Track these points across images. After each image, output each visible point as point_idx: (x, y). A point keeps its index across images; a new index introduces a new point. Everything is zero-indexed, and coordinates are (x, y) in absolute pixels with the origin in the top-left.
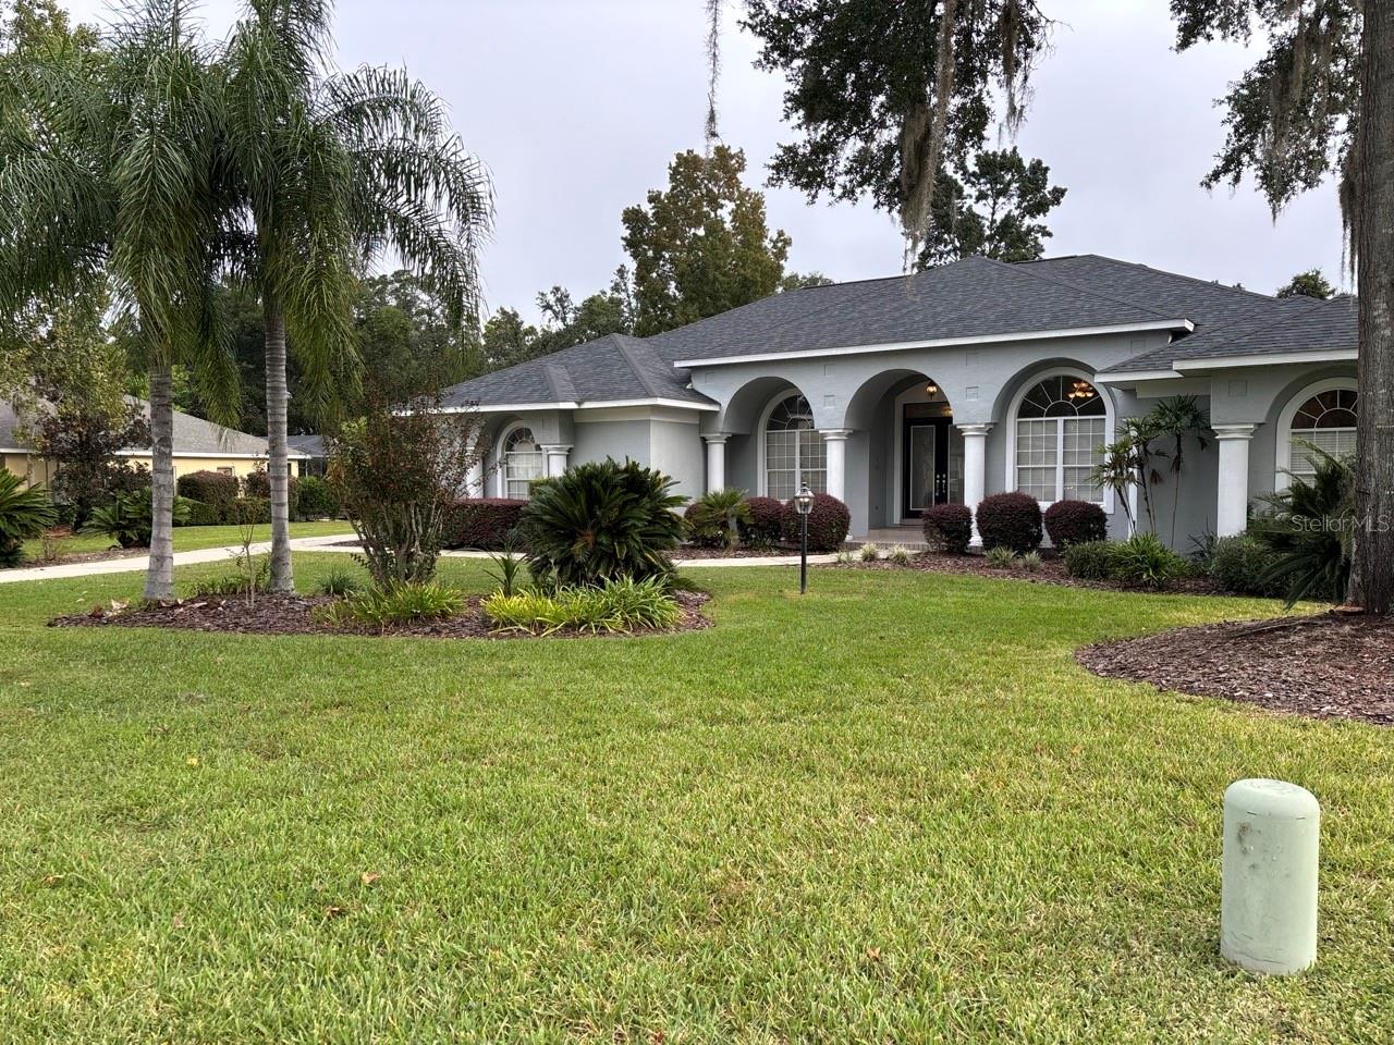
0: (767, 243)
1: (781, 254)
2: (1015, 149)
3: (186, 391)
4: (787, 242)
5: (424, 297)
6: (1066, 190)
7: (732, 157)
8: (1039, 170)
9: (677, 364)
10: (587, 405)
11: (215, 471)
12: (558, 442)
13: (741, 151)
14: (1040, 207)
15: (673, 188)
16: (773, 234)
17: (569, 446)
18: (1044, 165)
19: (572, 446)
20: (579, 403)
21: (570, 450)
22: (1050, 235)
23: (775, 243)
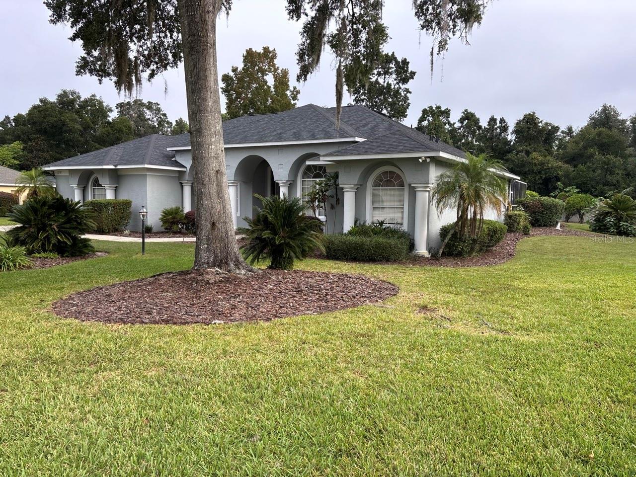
0: (288, 93)
1: (295, 98)
2: (393, 53)
3: (21, 153)
4: (298, 92)
5: (148, 112)
6: (416, 72)
7: (270, 52)
8: (405, 63)
9: (168, 149)
10: (119, 167)
11: (10, 192)
12: (108, 183)
13: (274, 50)
14: (405, 81)
15: (245, 66)
16: (291, 88)
17: (116, 185)
18: (407, 61)
19: (117, 185)
20: (116, 166)
21: (116, 187)
22: (410, 93)
23: (292, 92)
